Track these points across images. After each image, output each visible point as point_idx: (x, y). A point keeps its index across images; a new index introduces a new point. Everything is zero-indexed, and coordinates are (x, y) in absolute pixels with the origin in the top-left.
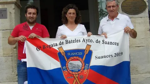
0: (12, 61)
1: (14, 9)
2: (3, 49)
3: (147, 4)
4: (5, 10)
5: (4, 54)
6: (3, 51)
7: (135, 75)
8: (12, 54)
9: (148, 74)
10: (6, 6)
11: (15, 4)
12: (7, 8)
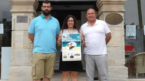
0: (29, 51)
1: (32, 17)
2: (23, 43)
3: (123, 18)
4: (26, 17)
5: (24, 47)
6: (23, 45)
7: (113, 66)
8: (29, 47)
9: (122, 66)
10: (27, 14)
11: (33, 13)
12: (27, 16)
